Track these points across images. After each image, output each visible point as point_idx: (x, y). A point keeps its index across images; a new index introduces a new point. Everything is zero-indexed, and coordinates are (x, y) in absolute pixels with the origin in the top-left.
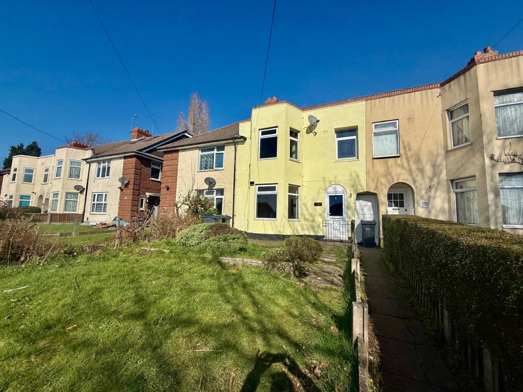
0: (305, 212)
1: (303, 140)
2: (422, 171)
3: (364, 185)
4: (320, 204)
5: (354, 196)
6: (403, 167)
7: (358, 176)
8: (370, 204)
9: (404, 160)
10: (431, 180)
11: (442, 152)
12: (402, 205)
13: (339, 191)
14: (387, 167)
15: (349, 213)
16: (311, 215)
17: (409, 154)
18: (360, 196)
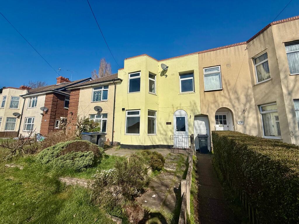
0: (161, 129)
1: (159, 80)
2: (238, 99)
3: (200, 110)
4: (170, 123)
5: (193, 117)
6: (225, 97)
7: (195, 104)
8: (204, 122)
9: (226, 91)
10: (245, 105)
11: (251, 86)
12: (225, 123)
13: (183, 114)
14: (215, 97)
15: (190, 129)
16: (165, 131)
17: (229, 88)
18: (197, 117)
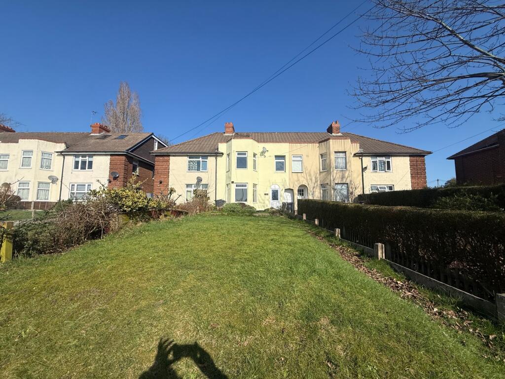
0: (260, 199)
2: (311, 179)
3: (288, 185)
4: (268, 194)
5: (284, 190)
6: (304, 178)
7: (285, 181)
8: (290, 194)
9: (305, 174)
10: (314, 184)
11: (318, 172)
12: (303, 195)
13: (277, 188)
14: (298, 177)
15: (282, 199)
16: (263, 200)
17: (307, 172)
18: (286, 190)
